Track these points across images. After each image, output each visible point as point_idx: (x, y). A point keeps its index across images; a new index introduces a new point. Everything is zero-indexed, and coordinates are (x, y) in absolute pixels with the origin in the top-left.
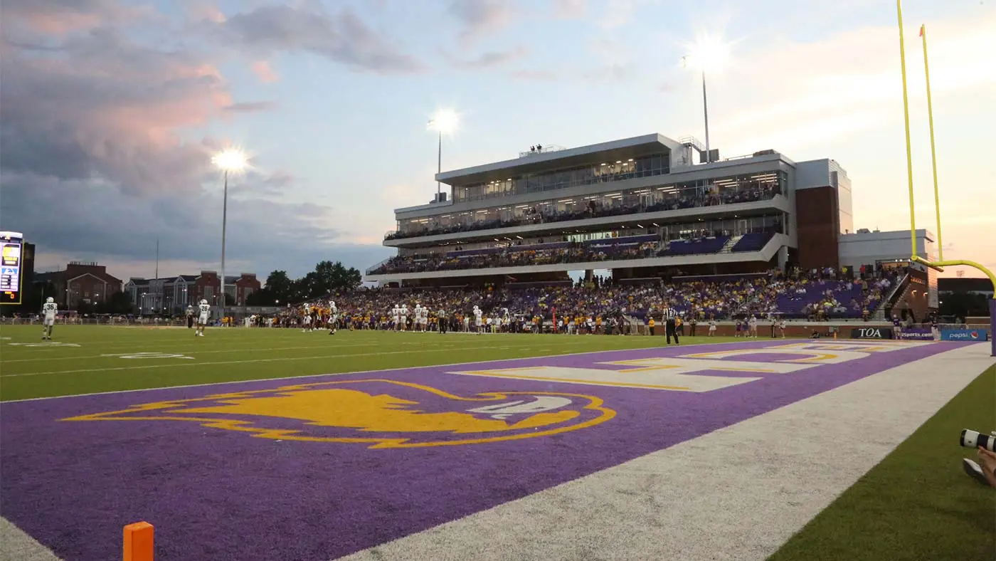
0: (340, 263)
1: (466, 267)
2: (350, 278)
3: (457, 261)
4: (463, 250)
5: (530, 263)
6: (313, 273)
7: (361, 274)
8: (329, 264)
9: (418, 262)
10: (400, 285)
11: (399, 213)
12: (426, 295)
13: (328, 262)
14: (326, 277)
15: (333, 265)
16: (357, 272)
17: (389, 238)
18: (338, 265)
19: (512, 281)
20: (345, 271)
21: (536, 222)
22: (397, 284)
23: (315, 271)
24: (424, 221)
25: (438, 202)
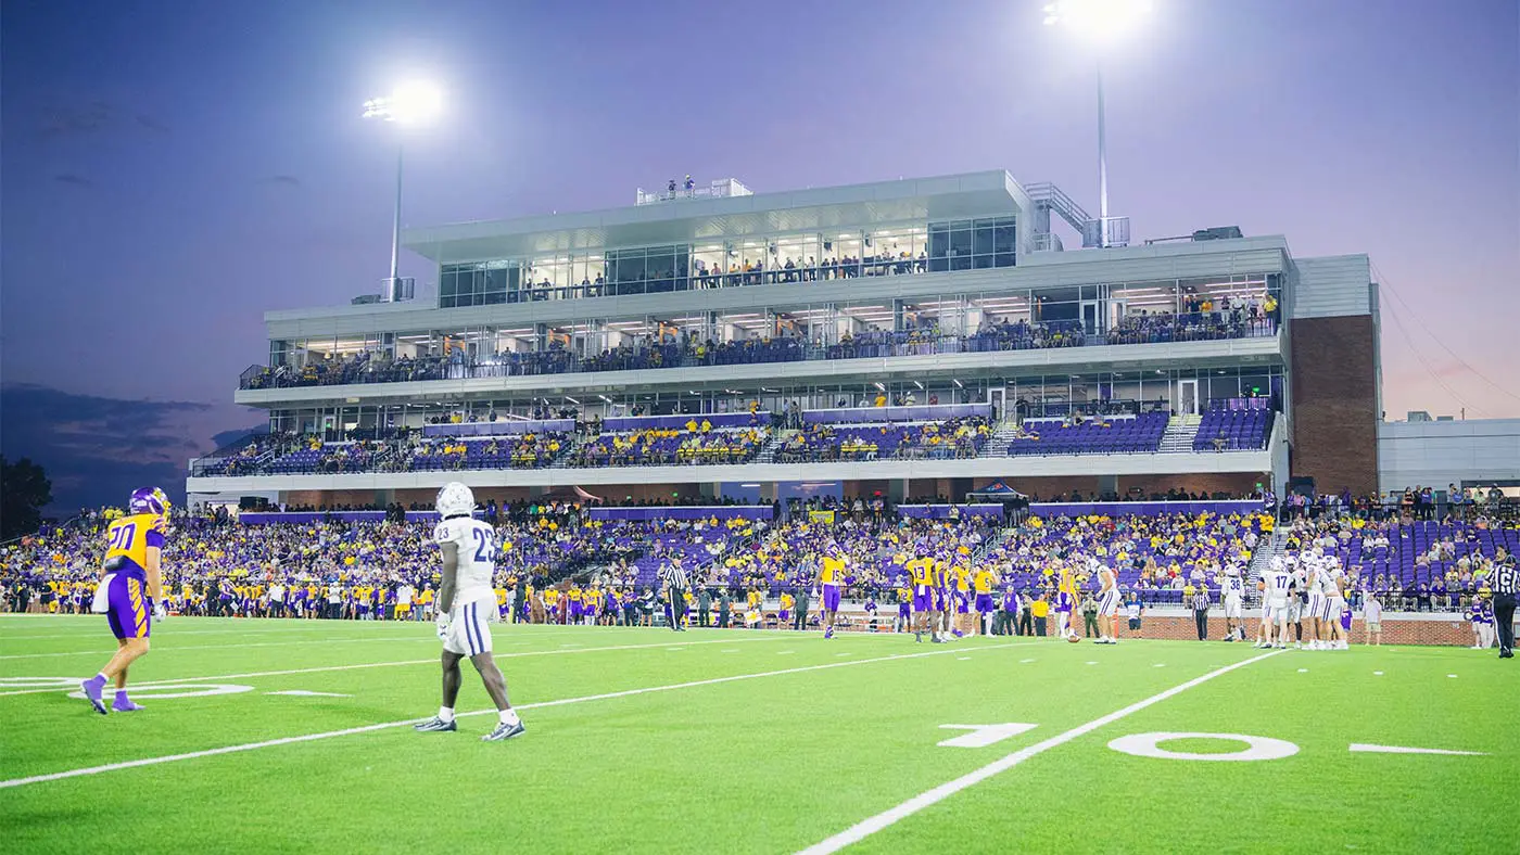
25: (391, 300)
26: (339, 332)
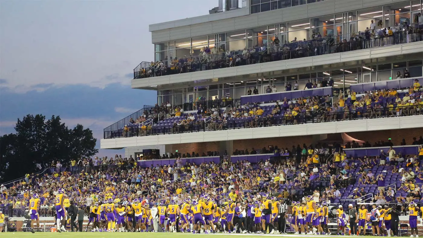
0: (58, 118)
1: (275, 121)
2: (77, 143)
3: (260, 112)
4: (274, 93)
5: (386, 113)
6: (11, 135)
7: (94, 136)
8: (39, 119)
9: (192, 114)
10: (162, 154)
11: (155, 30)
12: (207, 171)
13: (38, 116)
14: (32, 142)
15: (45, 121)
16: (88, 133)
17: (141, 74)
18: (55, 122)
19: (355, 145)
20: (66, 131)
21: (397, 38)
22: (158, 151)
23: (15, 132)
24: (199, 45)
25: (224, 10)
26: (193, 35)
